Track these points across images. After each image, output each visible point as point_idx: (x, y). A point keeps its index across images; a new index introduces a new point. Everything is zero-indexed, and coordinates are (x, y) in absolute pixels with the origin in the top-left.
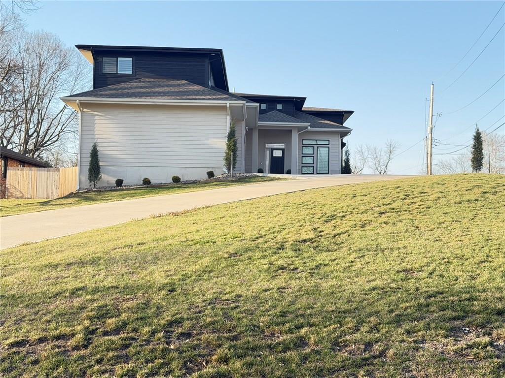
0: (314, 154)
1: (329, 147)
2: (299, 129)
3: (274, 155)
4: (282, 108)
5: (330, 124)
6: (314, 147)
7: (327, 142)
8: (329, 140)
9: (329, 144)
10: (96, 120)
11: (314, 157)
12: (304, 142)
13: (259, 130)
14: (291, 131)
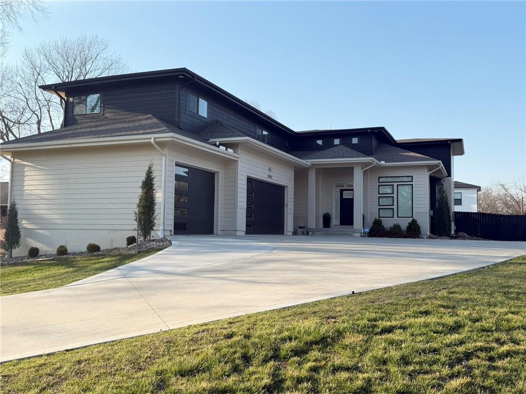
0: (393, 194)
1: (412, 185)
2: (364, 165)
3: (344, 197)
4: (358, 141)
5: (413, 157)
6: (393, 185)
7: (410, 179)
8: (412, 176)
9: (412, 181)
10: (26, 172)
11: (393, 197)
12: (381, 180)
13: (316, 168)
14: (352, 169)
